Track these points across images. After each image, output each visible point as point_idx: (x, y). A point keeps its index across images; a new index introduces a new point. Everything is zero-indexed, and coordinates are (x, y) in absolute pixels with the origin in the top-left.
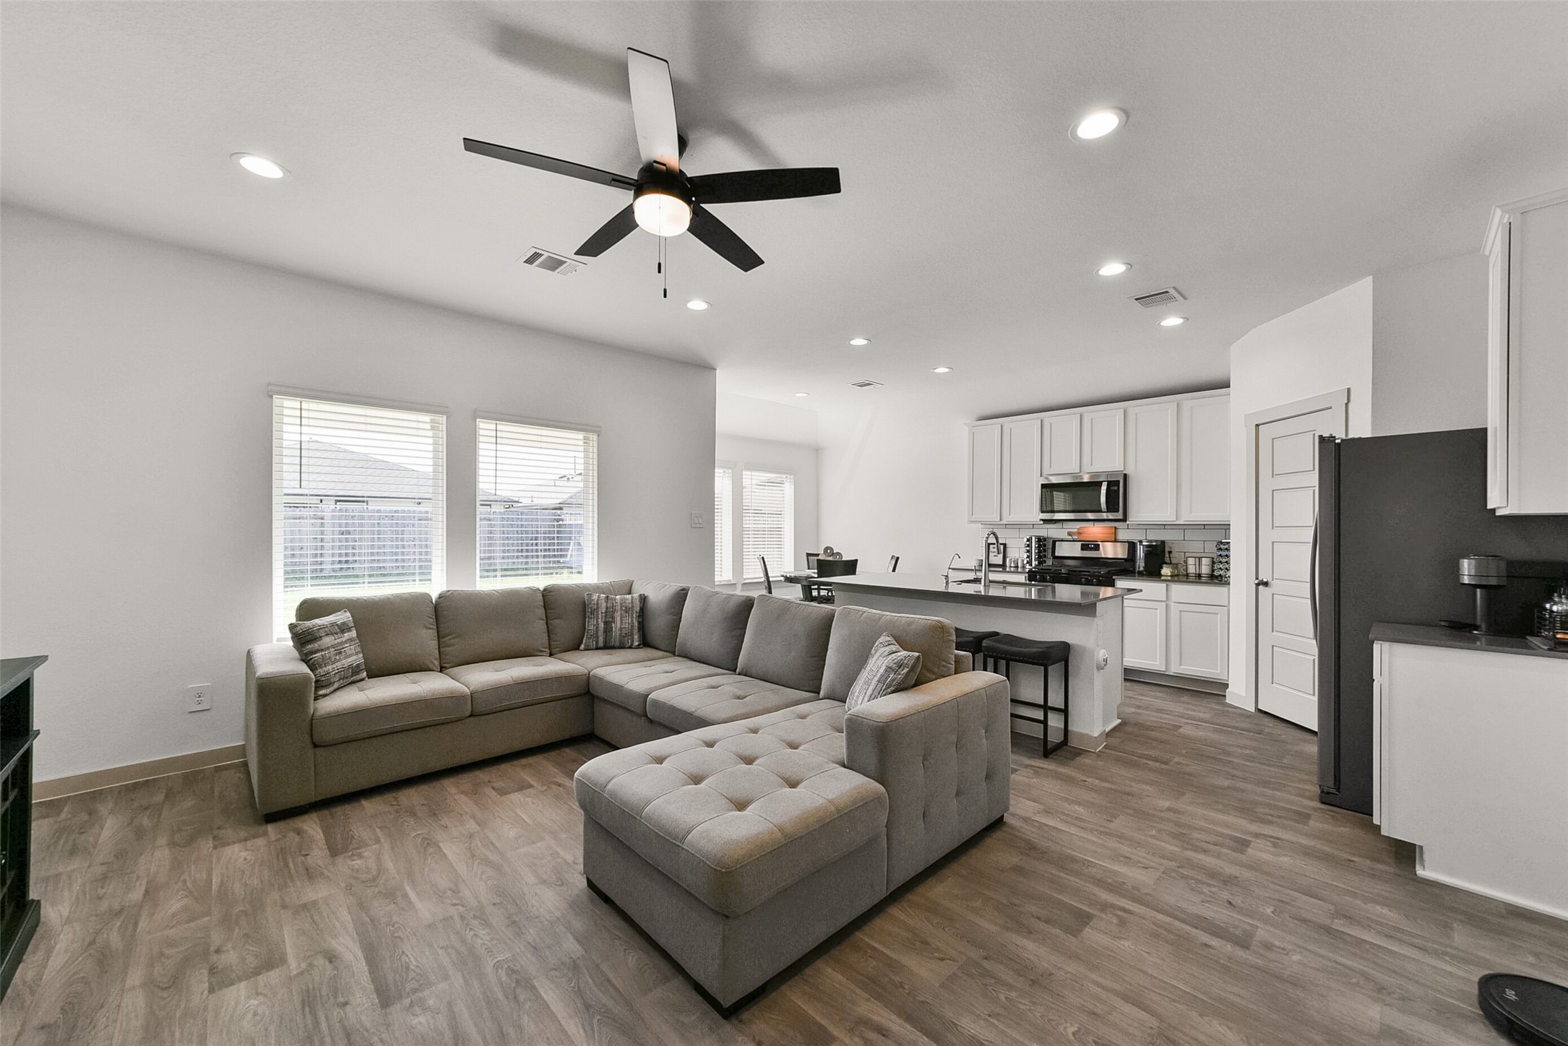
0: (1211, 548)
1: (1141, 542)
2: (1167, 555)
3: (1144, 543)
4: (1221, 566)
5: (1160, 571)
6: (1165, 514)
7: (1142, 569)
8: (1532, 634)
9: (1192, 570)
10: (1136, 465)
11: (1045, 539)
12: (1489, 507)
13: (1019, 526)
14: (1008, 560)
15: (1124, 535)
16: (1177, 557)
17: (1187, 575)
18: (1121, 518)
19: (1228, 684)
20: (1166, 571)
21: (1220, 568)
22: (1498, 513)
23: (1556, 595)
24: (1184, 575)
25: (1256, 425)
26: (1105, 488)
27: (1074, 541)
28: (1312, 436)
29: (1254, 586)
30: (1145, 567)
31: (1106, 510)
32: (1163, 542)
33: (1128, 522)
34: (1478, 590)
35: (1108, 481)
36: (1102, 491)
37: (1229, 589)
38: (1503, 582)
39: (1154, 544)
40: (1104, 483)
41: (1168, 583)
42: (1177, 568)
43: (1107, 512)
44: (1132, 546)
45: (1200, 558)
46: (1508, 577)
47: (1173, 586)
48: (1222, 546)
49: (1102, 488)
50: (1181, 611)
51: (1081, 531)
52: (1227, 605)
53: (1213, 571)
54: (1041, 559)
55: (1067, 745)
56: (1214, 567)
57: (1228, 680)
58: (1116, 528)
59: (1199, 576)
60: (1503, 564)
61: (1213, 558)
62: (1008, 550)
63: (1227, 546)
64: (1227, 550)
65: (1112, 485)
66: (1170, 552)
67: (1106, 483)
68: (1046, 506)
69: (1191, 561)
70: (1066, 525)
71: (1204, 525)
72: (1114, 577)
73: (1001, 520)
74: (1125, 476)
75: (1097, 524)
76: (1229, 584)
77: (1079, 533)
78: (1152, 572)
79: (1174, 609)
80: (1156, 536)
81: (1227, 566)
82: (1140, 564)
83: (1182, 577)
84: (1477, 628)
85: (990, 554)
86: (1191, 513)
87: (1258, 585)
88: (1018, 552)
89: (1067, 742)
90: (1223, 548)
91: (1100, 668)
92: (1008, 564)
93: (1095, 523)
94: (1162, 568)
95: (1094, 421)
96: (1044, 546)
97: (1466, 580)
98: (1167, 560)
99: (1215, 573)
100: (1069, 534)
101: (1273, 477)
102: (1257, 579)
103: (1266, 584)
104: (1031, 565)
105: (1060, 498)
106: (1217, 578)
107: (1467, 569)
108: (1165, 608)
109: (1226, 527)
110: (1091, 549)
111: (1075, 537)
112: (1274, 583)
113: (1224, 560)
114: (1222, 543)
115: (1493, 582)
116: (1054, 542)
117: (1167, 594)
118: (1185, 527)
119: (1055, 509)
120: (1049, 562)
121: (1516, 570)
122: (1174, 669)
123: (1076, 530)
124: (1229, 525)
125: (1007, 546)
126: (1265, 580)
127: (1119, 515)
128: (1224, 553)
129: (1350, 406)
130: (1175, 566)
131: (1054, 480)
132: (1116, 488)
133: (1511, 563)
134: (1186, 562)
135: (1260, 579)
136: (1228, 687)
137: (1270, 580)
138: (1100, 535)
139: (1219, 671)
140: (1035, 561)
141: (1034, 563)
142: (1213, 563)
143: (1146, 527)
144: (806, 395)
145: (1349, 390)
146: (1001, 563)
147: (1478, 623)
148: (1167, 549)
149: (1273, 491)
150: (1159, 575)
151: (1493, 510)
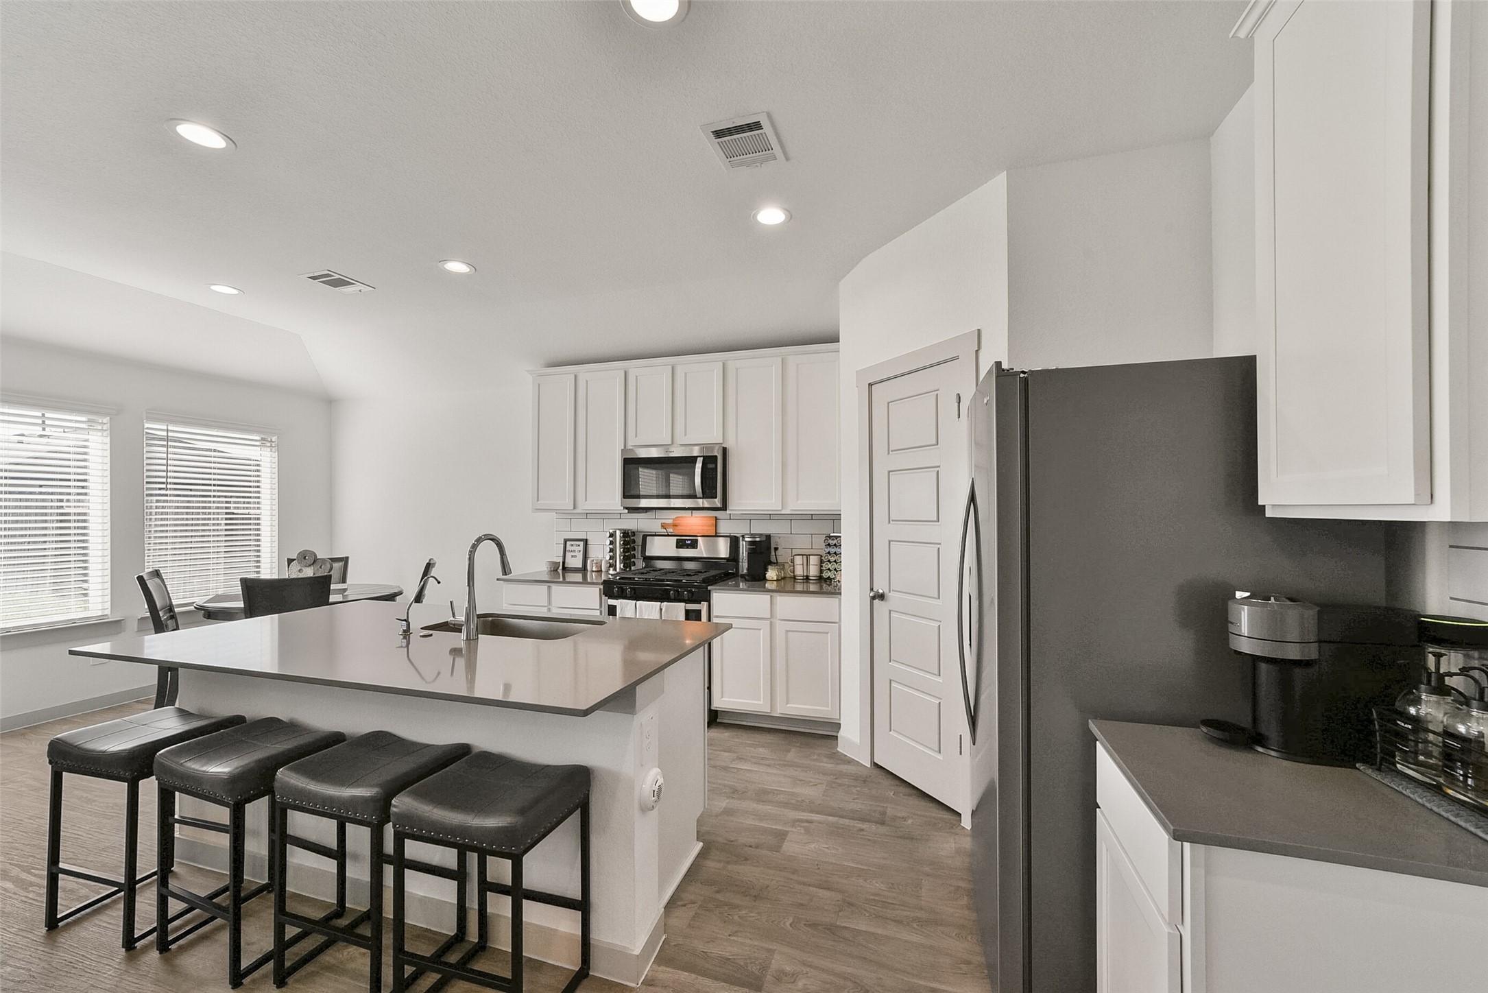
0: (819, 543)
1: (743, 537)
2: (773, 553)
3: (747, 539)
4: (830, 566)
5: (765, 577)
6: (767, 502)
7: (745, 571)
9: (799, 571)
10: (737, 436)
11: (634, 533)
13: (602, 515)
14: (589, 561)
15: (726, 527)
16: (783, 556)
17: (794, 578)
18: (719, 505)
19: (840, 724)
20: (771, 574)
21: (829, 569)
23: (1423, 687)
24: (791, 577)
25: (869, 384)
26: (701, 465)
27: (668, 535)
28: (935, 397)
29: (869, 599)
30: (748, 569)
31: (702, 496)
32: (768, 537)
33: (728, 512)
35: (703, 456)
36: (696, 470)
37: (840, 600)
39: (758, 539)
40: (698, 458)
41: (771, 594)
42: (783, 568)
43: (702, 498)
44: (734, 542)
45: (808, 556)
46: (1320, 641)
47: (778, 597)
48: (831, 542)
49: (697, 465)
50: (787, 631)
51: (676, 522)
52: (838, 621)
53: (821, 571)
54: (628, 561)
55: (587, 975)
56: (822, 566)
57: (840, 719)
58: (716, 519)
59: (807, 578)
60: (1311, 613)
61: (821, 556)
62: (590, 548)
63: (835, 542)
64: (838, 546)
65: (709, 461)
66: (776, 549)
67: (702, 458)
68: (630, 490)
69: (798, 560)
70: (659, 514)
71: (812, 515)
72: (709, 588)
73: (575, 508)
74: (725, 450)
75: (696, 513)
76: (840, 594)
77: (675, 525)
78: (756, 578)
79: (780, 628)
80: (761, 528)
81: (836, 566)
82: (744, 566)
83: (789, 583)
85: (567, 553)
86: (798, 500)
87: (873, 598)
88: (600, 552)
89: (589, 968)
90: (833, 542)
91: (644, 809)
92: (589, 568)
93: (693, 512)
94: (766, 570)
95: (687, 375)
96: (631, 543)
97: (1246, 647)
98: (773, 559)
99: (823, 575)
100: (663, 526)
101: (889, 453)
102: (872, 590)
103: (882, 597)
104: (615, 569)
105: (647, 479)
106: (826, 584)
108: (769, 626)
109: (835, 518)
110: (688, 546)
111: (670, 530)
112: (891, 595)
113: (832, 559)
114: (830, 537)
116: (645, 538)
117: (771, 607)
118: (792, 518)
119: (641, 493)
120: (640, 564)
122: (780, 711)
123: (670, 521)
124: (840, 514)
125: (589, 542)
126: (881, 591)
127: (717, 502)
128: (832, 550)
129: (981, 354)
130: (781, 566)
131: (643, 453)
132: (713, 466)
134: (793, 561)
136: (840, 728)
137: (886, 591)
138: (700, 528)
139: (830, 709)
140: (620, 563)
141: (619, 566)
142: (822, 562)
143: (749, 517)
144: (235, 292)
146: (580, 565)
148: (773, 546)
149: (889, 472)
150: (764, 579)
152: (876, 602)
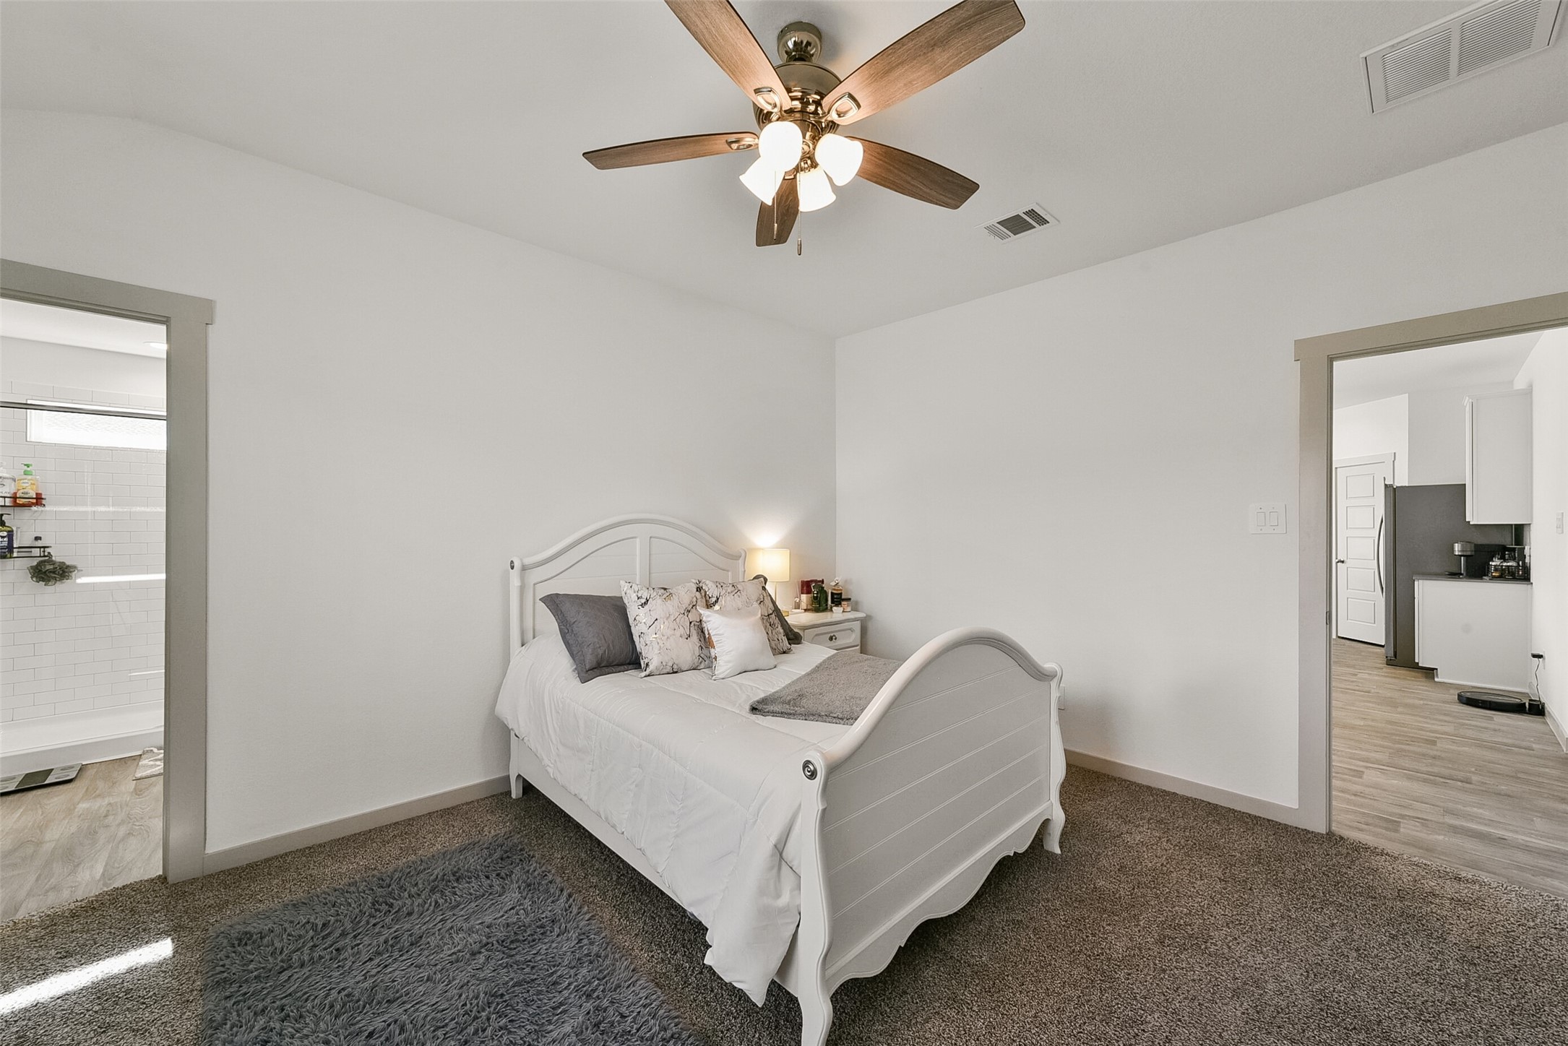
8: (1485, 576)
12: (1467, 520)
22: (1471, 523)
34: (1462, 558)
38: (1473, 553)
60: (1473, 545)
84: (1462, 574)
107: (1457, 548)
115: (1469, 553)
121: (1479, 548)
133: (1476, 546)
135: (1339, 558)
137: (1345, 559)
145: (1395, 453)
147: (1462, 572)
151: (1469, 522)
152: (1339, 564)
